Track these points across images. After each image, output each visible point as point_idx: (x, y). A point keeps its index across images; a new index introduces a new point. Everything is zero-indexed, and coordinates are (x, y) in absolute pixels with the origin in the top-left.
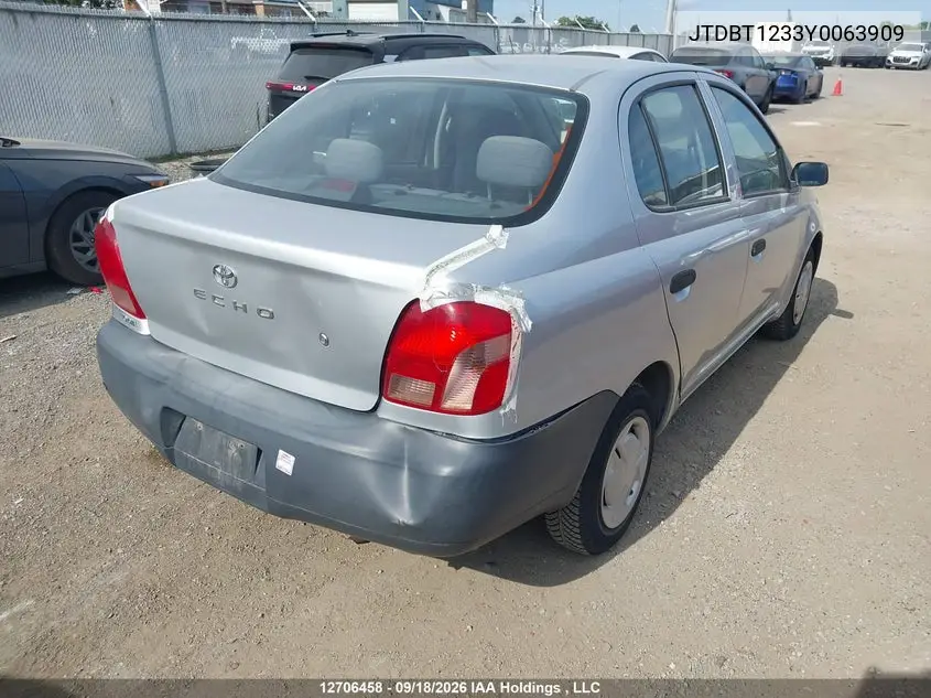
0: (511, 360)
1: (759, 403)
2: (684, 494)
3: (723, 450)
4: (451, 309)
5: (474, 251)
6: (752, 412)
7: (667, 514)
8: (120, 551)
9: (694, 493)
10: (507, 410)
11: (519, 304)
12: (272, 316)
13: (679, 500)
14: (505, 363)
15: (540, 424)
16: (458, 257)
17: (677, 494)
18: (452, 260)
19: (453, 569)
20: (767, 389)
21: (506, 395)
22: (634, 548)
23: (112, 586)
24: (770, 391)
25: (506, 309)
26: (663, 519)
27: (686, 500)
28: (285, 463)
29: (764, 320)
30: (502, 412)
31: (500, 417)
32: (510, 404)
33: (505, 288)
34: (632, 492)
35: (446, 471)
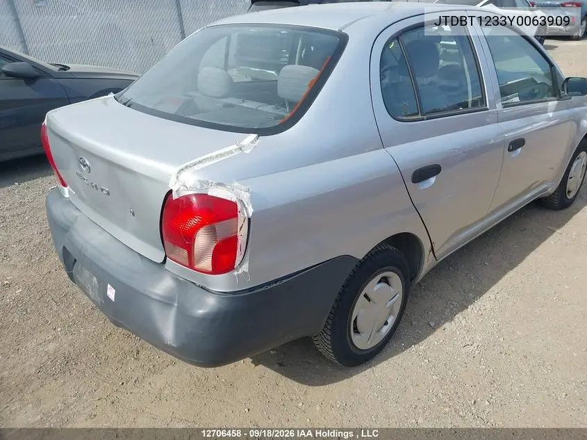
0: (239, 238)
1: (521, 258)
2: (438, 325)
3: (480, 293)
4: (194, 199)
5: (221, 155)
6: (513, 265)
7: (418, 339)
8: (59, 329)
9: (447, 325)
10: (240, 271)
11: (245, 197)
12: (108, 193)
13: (434, 329)
14: (235, 239)
15: (276, 281)
16: (206, 159)
17: (433, 324)
18: (200, 162)
19: (253, 365)
20: (532, 247)
21: (237, 262)
22: (384, 364)
23: (47, 353)
24: (533, 249)
25: (234, 200)
26: (415, 344)
27: (438, 330)
28: (111, 293)
29: (535, 195)
30: (236, 273)
31: (235, 277)
32: (243, 268)
33: (236, 184)
34: (386, 323)
35: (201, 312)
